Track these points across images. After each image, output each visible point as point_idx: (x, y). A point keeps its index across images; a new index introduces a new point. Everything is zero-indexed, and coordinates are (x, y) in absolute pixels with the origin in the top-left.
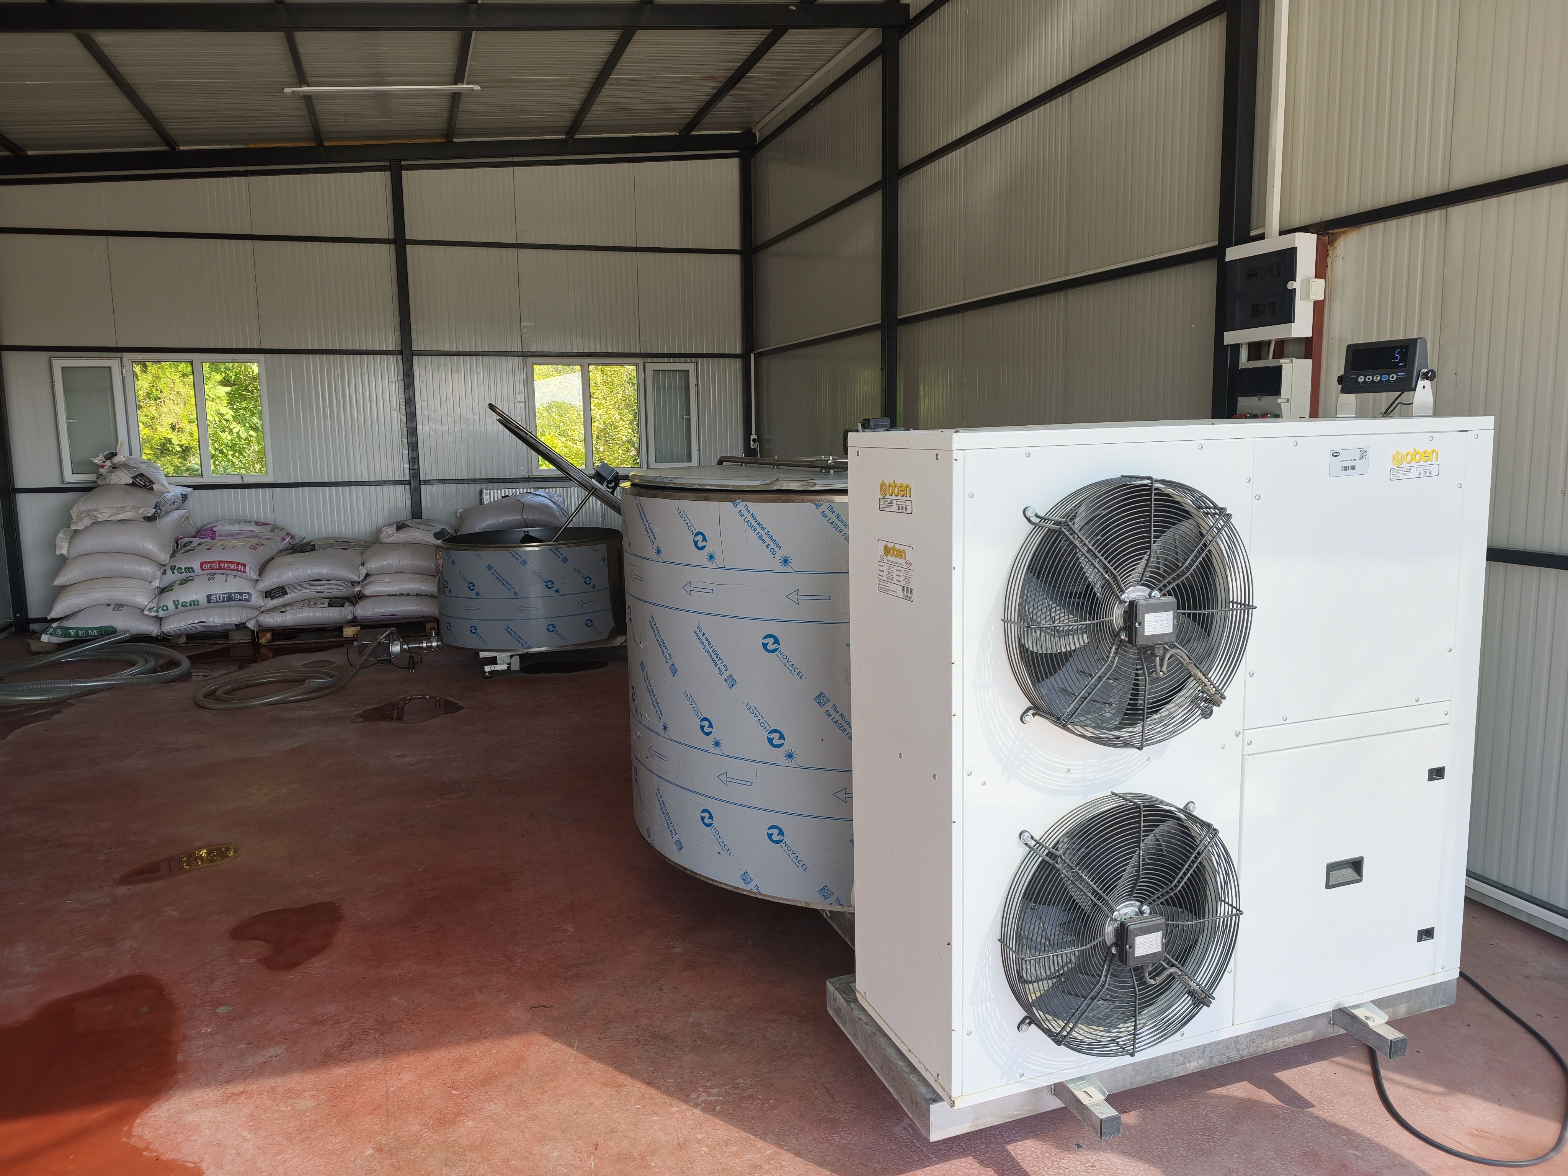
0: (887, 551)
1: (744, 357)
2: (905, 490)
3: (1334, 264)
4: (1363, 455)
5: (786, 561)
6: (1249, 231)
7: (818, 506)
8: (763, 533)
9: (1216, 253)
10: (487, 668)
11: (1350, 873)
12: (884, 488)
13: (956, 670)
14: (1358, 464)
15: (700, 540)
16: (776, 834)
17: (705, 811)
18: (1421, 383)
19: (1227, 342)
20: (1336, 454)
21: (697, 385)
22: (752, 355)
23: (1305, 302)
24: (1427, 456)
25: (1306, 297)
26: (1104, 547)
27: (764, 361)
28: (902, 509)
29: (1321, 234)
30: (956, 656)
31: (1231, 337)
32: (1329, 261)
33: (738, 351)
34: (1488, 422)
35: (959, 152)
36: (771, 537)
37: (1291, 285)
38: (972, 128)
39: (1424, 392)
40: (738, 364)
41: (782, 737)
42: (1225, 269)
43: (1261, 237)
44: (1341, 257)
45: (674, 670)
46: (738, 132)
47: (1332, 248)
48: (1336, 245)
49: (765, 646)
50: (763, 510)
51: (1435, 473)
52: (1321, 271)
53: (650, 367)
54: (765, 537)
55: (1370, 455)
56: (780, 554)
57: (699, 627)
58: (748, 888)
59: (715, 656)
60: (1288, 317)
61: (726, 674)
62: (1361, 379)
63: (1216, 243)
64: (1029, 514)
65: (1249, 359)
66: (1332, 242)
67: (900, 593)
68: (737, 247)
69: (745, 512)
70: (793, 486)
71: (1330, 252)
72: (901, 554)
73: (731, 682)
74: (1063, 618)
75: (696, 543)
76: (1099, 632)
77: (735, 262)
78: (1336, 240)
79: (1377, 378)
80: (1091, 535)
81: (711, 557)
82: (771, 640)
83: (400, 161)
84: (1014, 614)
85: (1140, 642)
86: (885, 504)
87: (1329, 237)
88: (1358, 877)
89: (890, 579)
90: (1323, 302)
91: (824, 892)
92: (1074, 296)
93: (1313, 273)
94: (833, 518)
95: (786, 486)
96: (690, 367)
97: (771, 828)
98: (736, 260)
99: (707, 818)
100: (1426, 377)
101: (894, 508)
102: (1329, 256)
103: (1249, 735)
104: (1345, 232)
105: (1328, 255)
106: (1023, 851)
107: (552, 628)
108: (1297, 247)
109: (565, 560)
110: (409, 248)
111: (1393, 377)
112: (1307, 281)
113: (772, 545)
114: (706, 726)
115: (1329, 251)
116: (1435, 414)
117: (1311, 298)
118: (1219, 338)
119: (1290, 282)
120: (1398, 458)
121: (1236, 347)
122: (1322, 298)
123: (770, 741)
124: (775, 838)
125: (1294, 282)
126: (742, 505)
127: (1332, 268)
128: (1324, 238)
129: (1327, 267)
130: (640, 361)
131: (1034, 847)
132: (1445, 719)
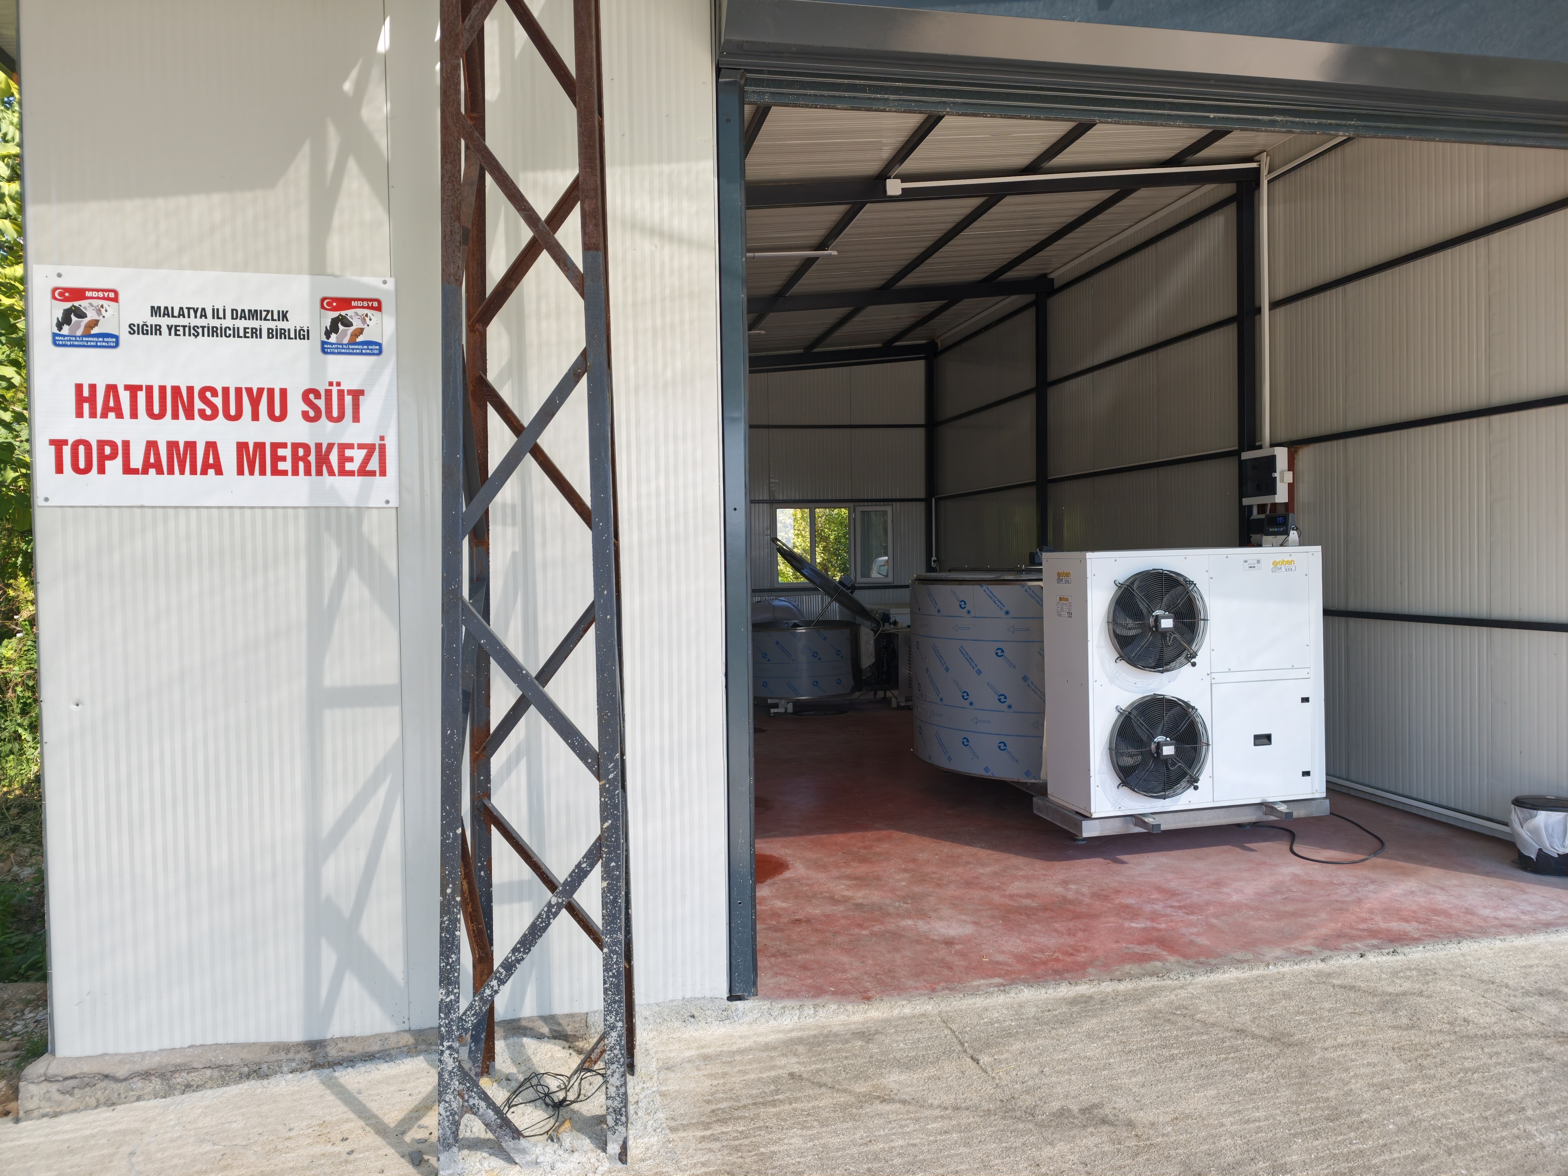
0: (1061, 599)
1: (927, 500)
2: (1068, 575)
3: (1298, 462)
4: (1258, 562)
5: (1007, 613)
6: (1255, 442)
7: (1023, 587)
8: (996, 600)
9: (1236, 453)
10: (773, 711)
11: (1266, 741)
12: (1059, 574)
13: (1090, 644)
14: (1256, 565)
15: (963, 604)
16: (1002, 747)
17: (964, 738)
18: (1292, 532)
19: (1244, 504)
20: (1246, 561)
21: (893, 521)
22: (933, 499)
23: (1282, 484)
24: (1290, 562)
25: (1282, 481)
26: (1147, 596)
27: (943, 505)
28: (1067, 582)
29: (1290, 447)
30: (1090, 638)
31: (1246, 501)
32: (1295, 461)
33: (922, 495)
34: (1319, 548)
35: (1089, 376)
36: (1000, 602)
37: (1274, 475)
38: (1096, 363)
39: (1293, 535)
40: (922, 506)
41: (1005, 698)
42: (1241, 463)
43: (1260, 447)
44: (1302, 459)
45: (947, 669)
46: (924, 342)
47: (1297, 454)
48: (1299, 453)
49: (997, 654)
50: (996, 589)
51: (1293, 569)
52: (1291, 467)
53: (859, 509)
54: (997, 602)
55: (1262, 562)
56: (1004, 609)
57: (962, 647)
58: (988, 774)
59: (970, 660)
60: (1273, 491)
61: (976, 669)
62: (1271, 530)
63: (1237, 448)
64: (1117, 582)
65: (1259, 513)
66: (1296, 452)
67: (1067, 615)
68: (923, 422)
69: (986, 590)
70: (1010, 578)
72: (1067, 600)
73: (979, 672)
74: (1130, 622)
75: (960, 606)
76: (1145, 627)
77: (921, 432)
78: (1299, 450)
79: (1276, 530)
80: (1141, 592)
81: (969, 612)
82: (1000, 651)
84: (1111, 620)
85: (1160, 630)
86: (1059, 580)
87: (1295, 448)
88: (1269, 742)
89: (1062, 610)
90: (1293, 484)
91: (1027, 774)
92: (1162, 471)
93: (1286, 468)
94: (1031, 592)
95: (1007, 577)
96: (888, 509)
97: (1000, 743)
99: (966, 742)
100: (1293, 529)
101: (1064, 582)
102: (1295, 458)
103: (1213, 675)
104: (1304, 447)
106: (1117, 714)
107: (816, 684)
108: (1276, 454)
109: (825, 639)
111: (1282, 529)
112: (1282, 473)
113: (1000, 605)
114: (965, 695)
115: (1295, 456)
116: (1300, 545)
117: (1286, 482)
118: (1240, 502)
119: (1274, 473)
120: (1275, 564)
121: (1250, 507)
122: (1293, 482)
123: (999, 700)
124: (1002, 748)
125: (1276, 473)
126: (985, 587)
127: (1297, 466)
128: (1291, 449)
129: (1294, 465)
130: (851, 505)
131: (1121, 712)
132: (1308, 676)
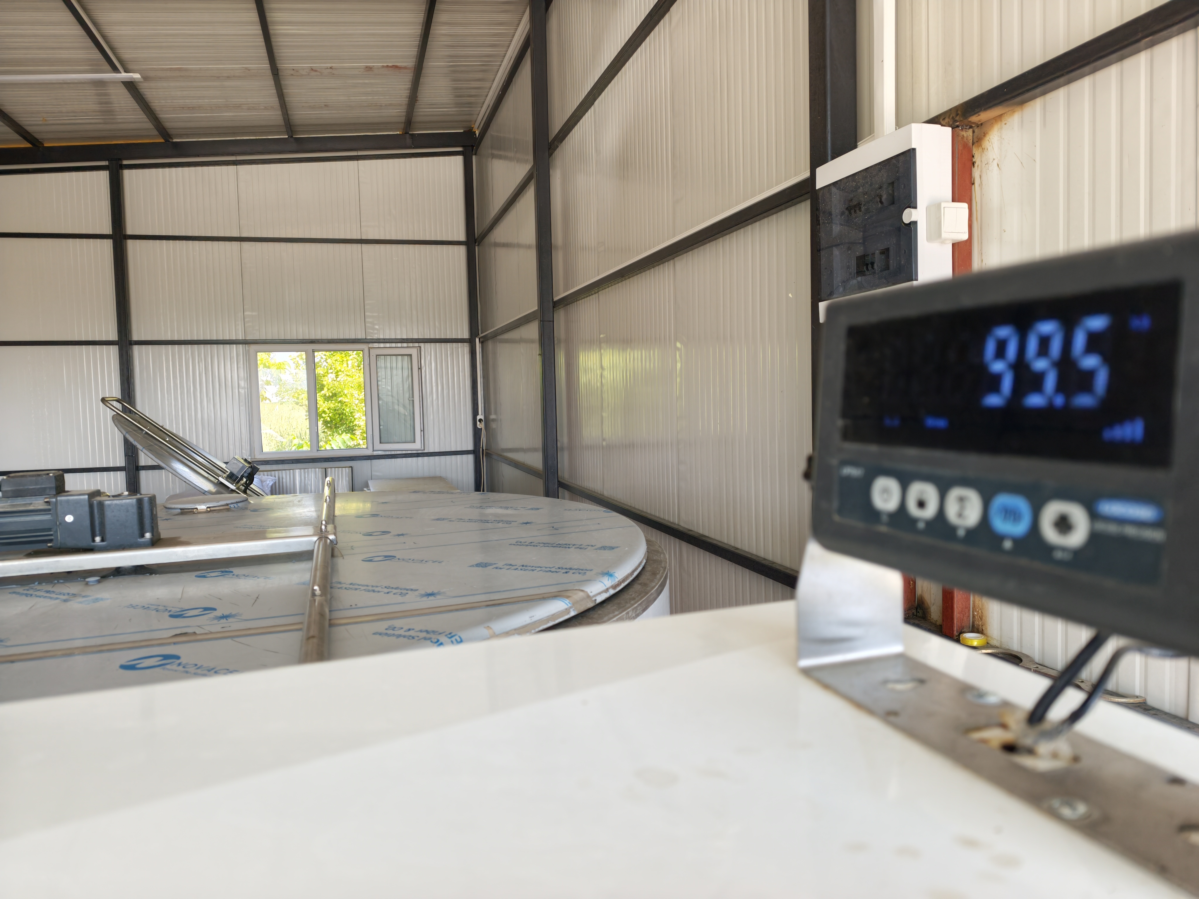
1: (471, 341)
3: (984, 177)
6: (856, 142)
21: (420, 369)
22: (477, 340)
23: (935, 246)
25: (936, 234)
27: (490, 345)
29: (958, 126)
32: (976, 173)
33: (463, 334)
37: (909, 215)
40: (465, 349)
42: (816, 203)
44: (995, 163)
46: (458, 130)
47: (980, 150)
48: (986, 143)
52: (962, 190)
53: (374, 352)
60: (907, 273)
66: (978, 141)
68: (461, 238)
71: (977, 159)
77: (462, 251)
78: (985, 135)
83: (121, 160)
87: (974, 132)
90: (968, 243)
92: (681, 265)
93: (946, 193)
96: (413, 352)
98: (462, 249)
102: (976, 165)
104: (1000, 117)
105: (973, 164)
108: (914, 149)
110: (130, 243)
112: (937, 207)
115: (976, 156)
117: (944, 235)
118: (815, 312)
119: (907, 211)
122: (965, 237)
125: (913, 210)
127: (981, 185)
128: (964, 133)
129: (973, 184)
130: (365, 347)
